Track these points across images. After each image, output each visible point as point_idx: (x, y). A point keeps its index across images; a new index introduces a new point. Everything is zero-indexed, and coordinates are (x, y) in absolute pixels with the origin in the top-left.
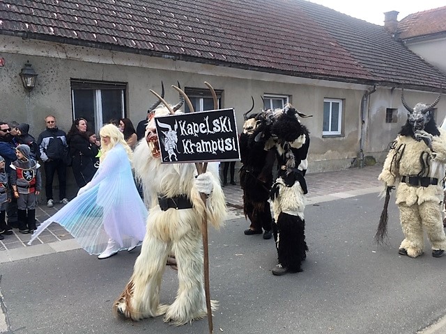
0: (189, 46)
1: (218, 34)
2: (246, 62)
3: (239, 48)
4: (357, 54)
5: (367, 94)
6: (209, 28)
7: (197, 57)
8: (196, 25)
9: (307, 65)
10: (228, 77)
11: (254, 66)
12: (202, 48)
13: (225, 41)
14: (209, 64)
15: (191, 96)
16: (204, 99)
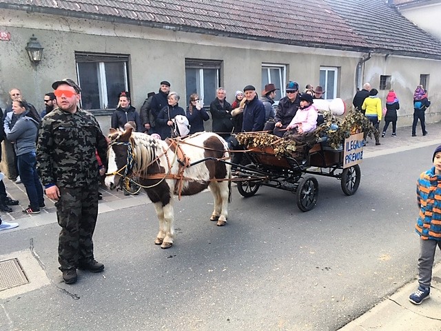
0: (188, 16)
1: (216, 4)
2: (244, 31)
3: (237, 18)
4: (352, 21)
5: (361, 62)
7: (197, 27)
9: (304, 33)
10: (227, 47)
12: (201, 18)
13: (223, 10)
14: (208, 34)
15: (191, 67)
16: (204, 69)
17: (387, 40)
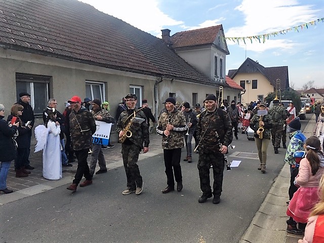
0: (19, 38)
1: (44, 31)
2: (70, 55)
3: (63, 44)
5: (157, 83)
6: (36, 25)
7: (27, 48)
8: (24, 22)
9: (117, 60)
10: (55, 66)
11: (77, 59)
12: (31, 41)
13: (51, 37)
14: (38, 54)
15: (21, 80)
16: (34, 83)
17: (172, 70)
